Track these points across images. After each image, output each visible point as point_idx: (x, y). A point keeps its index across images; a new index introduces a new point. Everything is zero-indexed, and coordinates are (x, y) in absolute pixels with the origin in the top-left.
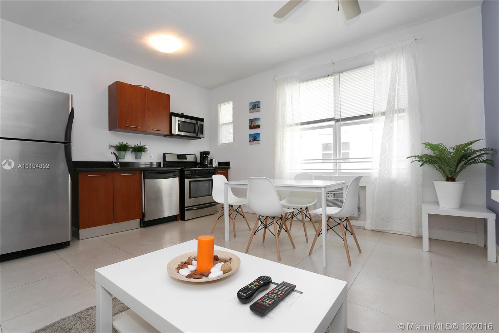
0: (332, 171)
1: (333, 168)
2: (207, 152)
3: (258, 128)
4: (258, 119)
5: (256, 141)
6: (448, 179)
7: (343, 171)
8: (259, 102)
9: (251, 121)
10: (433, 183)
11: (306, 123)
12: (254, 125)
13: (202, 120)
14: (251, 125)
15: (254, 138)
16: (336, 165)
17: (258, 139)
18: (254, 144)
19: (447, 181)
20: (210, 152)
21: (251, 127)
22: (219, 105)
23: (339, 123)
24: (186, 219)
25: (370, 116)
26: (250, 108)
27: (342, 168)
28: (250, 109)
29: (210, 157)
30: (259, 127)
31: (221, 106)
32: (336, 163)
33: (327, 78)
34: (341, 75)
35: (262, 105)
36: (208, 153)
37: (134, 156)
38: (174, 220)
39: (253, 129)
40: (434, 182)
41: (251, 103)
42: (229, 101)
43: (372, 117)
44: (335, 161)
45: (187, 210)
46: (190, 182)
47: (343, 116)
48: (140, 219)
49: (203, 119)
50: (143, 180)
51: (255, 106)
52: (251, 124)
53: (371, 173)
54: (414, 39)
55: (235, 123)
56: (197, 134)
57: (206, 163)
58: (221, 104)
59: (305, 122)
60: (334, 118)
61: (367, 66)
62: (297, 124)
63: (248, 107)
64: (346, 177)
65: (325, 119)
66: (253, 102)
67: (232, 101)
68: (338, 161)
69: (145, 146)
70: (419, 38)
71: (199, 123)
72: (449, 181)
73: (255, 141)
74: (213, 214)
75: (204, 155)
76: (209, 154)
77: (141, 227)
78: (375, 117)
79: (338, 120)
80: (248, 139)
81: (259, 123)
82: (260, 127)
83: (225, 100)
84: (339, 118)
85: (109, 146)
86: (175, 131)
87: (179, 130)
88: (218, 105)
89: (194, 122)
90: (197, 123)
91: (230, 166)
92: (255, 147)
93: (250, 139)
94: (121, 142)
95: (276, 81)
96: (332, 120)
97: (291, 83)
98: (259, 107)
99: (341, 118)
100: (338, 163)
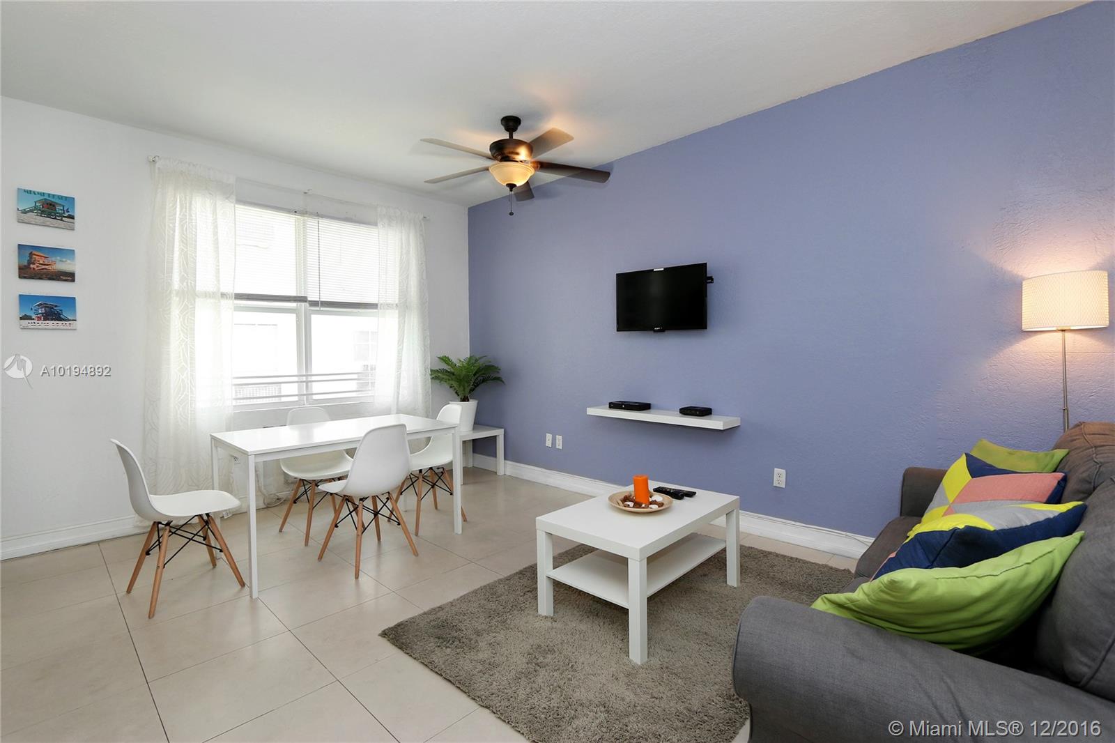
0: (295, 399)
1: (297, 393)
4: (71, 253)
7: (315, 397)
9: (30, 252)
12: (39, 266)
14: (27, 267)
18: (46, 328)
21: (29, 274)
23: (315, 308)
26: (24, 207)
27: (315, 392)
28: (25, 212)
30: (69, 277)
32: (307, 382)
34: (322, 221)
39: (40, 279)
41: (29, 192)
43: (377, 309)
47: (325, 298)
51: (51, 209)
52: (31, 262)
54: (423, 216)
59: (243, 295)
60: (306, 298)
63: (8, 201)
65: (290, 297)
66: (42, 191)
68: (309, 378)
78: (381, 309)
79: (314, 303)
80: (11, 308)
84: (318, 299)
93: (21, 311)
95: (159, 168)
96: (302, 299)
97: (210, 194)
98: (72, 217)
99: (321, 300)
100: (309, 383)
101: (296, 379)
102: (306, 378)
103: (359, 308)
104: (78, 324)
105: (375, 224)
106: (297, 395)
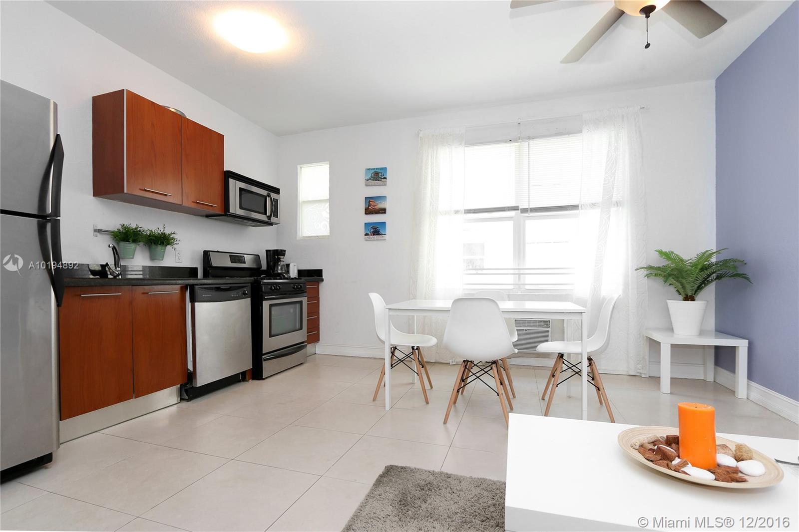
0: (511, 287)
1: (512, 283)
2: (282, 250)
3: (382, 213)
4: (383, 198)
5: (379, 234)
6: (687, 298)
7: (528, 287)
8: (385, 169)
9: (369, 200)
10: (667, 303)
11: (473, 211)
12: (372, 207)
13: (277, 191)
14: (368, 208)
15: (375, 231)
16: (519, 278)
17: (381, 232)
18: (375, 240)
19: (684, 300)
20: (286, 252)
21: (368, 211)
22: (299, 167)
23: (526, 214)
24: (263, 377)
25: (575, 207)
26: (367, 178)
27: (526, 283)
28: (368, 180)
29: (285, 260)
30: (383, 211)
31: (301, 168)
32: (519, 274)
33: (508, 145)
34: (531, 142)
35: (389, 175)
36: (282, 253)
37: (147, 254)
38: (239, 381)
39: (372, 214)
40: (668, 301)
41: (369, 169)
42: (321, 162)
43: (578, 209)
44: (517, 272)
45: (265, 360)
46: (271, 306)
47: (533, 206)
48: (181, 385)
49: (279, 190)
50: (190, 304)
51: (378, 176)
52: (369, 206)
53: (572, 290)
54: (639, 107)
55: (334, 201)
56: (269, 217)
57: (279, 271)
58: (302, 165)
59: (471, 210)
60: (518, 207)
61: (570, 135)
62: (457, 212)
63: (362, 176)
64: (536, 295)
65: (504, 208)
66: (373, 168)
67: (328, 162)
68: (522, 272)
69: (174, 234)
70: (646, 107)
71: (273, 195)
72: (688, 300)
73: (376, 235)
74: (301, 364)
75: (275, 256)
76: (284, 255)
77: (182, 399)
78: (582, 209)
79: (525, 211)
80: (362, 230)
81: (386, 205)
82: (385, 213)
83: (313, 159)
84: (527, 207)
85: (95, 231)
86: (235, 207)
87: (241, 208)
88: (297, 167)
89: (264, 192)
90: (269, 196)
91: (323, 277)
92: (375, 243)
93: (365, 231)
94: (126, 223)
95: (421, 137)
96: (515, 208)
97: (449, 144)
98: (385, 178)
99: (531, 207)
100: (521, 276)
101: (512, 271)
102: (519, 273)
103: (567, 210)
104: (386, 237)
105: (580, 132)
106: (513, 284)
